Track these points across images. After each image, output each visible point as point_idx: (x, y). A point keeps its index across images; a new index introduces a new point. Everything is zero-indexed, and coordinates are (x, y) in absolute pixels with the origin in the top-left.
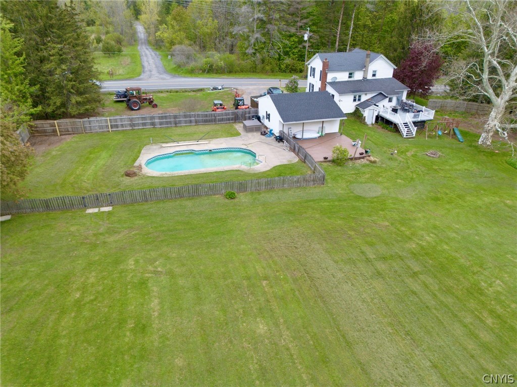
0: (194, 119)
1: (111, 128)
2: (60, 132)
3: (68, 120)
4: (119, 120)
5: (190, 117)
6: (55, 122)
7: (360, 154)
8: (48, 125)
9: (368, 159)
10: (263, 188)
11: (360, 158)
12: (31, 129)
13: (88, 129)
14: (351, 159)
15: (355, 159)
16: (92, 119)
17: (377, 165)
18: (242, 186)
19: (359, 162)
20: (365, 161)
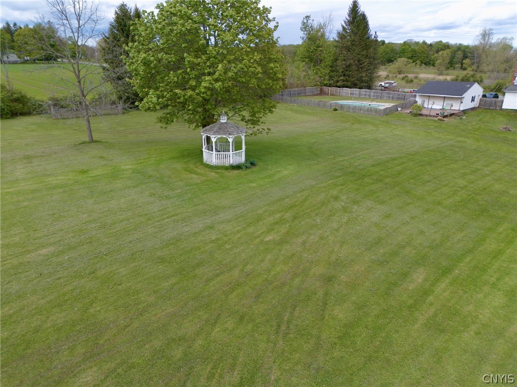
0: (392, 96)
1: (350, 95)
2: (330, 93)
3: (334, 88)
4: (354, 91)
6: (330, 88)
7: (437, 114)
8: (327, 89)
9: (439, 117)
10: (351, 110)
11: (434, 116)
12: (321, 90)
13: (341, 93)
14: (426, 116)
15: (430, 116)
16: (344, 88)
17: (442, 122)
18: (342, 107)
19: (432, 118)
20: (436, 119)
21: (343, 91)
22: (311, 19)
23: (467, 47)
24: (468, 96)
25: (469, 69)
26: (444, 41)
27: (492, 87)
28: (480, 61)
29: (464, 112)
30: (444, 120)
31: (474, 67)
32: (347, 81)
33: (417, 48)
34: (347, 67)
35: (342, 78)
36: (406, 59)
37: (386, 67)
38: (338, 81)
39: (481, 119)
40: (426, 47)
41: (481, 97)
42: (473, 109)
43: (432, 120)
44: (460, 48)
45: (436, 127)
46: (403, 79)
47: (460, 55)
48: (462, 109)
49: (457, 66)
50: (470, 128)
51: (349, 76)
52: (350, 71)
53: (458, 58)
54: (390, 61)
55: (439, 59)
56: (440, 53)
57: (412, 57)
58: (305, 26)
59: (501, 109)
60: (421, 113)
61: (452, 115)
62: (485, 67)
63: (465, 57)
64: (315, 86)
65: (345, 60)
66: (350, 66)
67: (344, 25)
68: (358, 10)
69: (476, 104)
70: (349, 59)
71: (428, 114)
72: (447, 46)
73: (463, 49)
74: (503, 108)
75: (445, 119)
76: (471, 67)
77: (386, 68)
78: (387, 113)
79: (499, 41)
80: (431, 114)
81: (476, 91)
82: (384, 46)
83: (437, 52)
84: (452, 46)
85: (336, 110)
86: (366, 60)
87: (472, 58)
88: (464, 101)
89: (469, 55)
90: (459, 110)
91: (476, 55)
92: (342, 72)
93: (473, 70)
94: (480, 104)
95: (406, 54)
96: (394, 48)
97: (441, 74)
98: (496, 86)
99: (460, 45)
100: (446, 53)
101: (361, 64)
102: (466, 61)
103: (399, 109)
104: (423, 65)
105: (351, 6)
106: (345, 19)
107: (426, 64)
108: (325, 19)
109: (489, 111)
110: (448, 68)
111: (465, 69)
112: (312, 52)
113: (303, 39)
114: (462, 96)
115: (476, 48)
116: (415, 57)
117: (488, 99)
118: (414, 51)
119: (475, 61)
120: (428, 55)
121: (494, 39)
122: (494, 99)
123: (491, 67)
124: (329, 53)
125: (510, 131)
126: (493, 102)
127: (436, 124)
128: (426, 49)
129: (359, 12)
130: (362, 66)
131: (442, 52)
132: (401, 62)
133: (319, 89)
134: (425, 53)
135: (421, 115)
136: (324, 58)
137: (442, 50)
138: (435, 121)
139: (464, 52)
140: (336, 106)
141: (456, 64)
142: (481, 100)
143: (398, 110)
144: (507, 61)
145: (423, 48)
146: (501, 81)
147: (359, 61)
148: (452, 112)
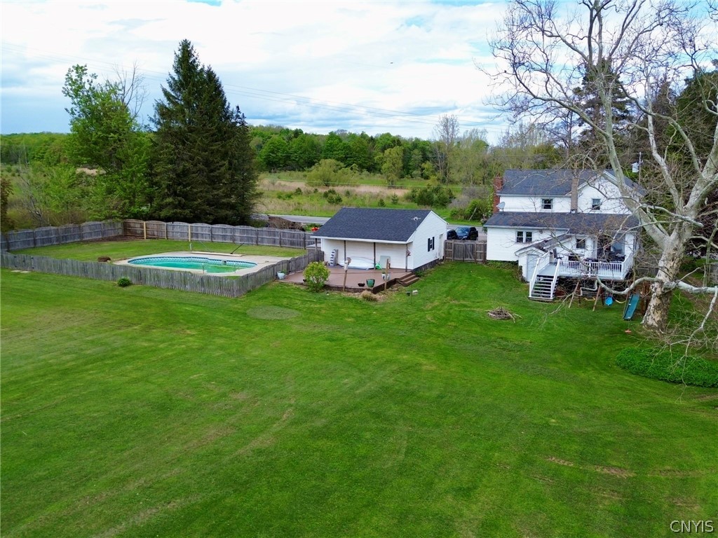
0: (278, 238)
1: (192, 237)
2: (147, 234)
3: (155, 222)
4: (199, 229)
5: (275, 235)
6: (145, 223)
7: (360, 285)
8: (139, 226)
9: (365, 293)
10: (163, 285)
11: (355, 290)
12: (126, 227)
13: (170, 234)
14: (339, 289)
15: (347, 289)
16: (176, 223)
17: (372, 304)
18: (141, 275)
19: (351, 295)
20: (359, 296)
21: (175, 230)
22: (90, 72)
23: (427, 143)
24: (419, 238)
25: (432, 177)
26: (394, 134)
27: (467, 211)
28: (447, 164)
29: (418, 272)
30: (375, 300)
31: (440, 174)
32: (183, 207)
33: (351, 144)
34: (178, 175)
35: (169, 200)
36: (333, 161)
37: (305, 173)
38: (161, 208)
39: (450, 289)
40: (365, 142)
41: (445, 237)
42: (434, 264)
43: (351, 300)
44: (416, 144)
45: (357, 318)
46: (326, 195)
47: (417, 155)
48: (411, 267)
49: (415, 172)
50: (429, 317)
51: (185, 196)
52: (188, 185)
53: (416, 160)
54: (311, 164)
55: (385, 162)
56: (387, 152)
57: (346, 158)
58: (75, 88)
59: (485, 262)
60: (326, 283)
61: (391, 283)
62: (455, 175)
63: (425, 159)
64: (107, 218)
65: (171, 162)
66: (185, 173)
67: (169, 89)
68: (194, 61)
69: (438, 252)
70: (182, 160)
71: (341, 284)
72: (397, 142)
73: (421, 146)
74: (487, 259)
75: (377, 296)
76: (435, 175)
77: (305, 176)
78: (249, 288)
79: (468, 135)
80: (349, 285)
81: (434, 226)
82: (299, 138)
83: (383, 150)
84: (406, 142)
85: (125, 284)
86: (223, 162)
87: (435, 160)
88: (412, 250)
89: (430, 155)
90: (406, 270)
91: (439, 156)
92: (169, 187)
93: (438, 179)
94: (445, 252)
95: (335, 152)
96: (315, 143)
97: (392, 186)
98: (473, 211)
99: (417, 140)
100: (395, 152)
101: (212, 171)
102: (427, 165)
103: (281, 275)
104: (365, 172)
105: (179, 53)
106: (168, 77)
107: (369, 170)
108: (121, 75)
109: (463, 266)
110: (402, 177)
111: (427, 178)
112: (96, 143)
113: (73, 113)
114: (407, 242)
115: (439, 145)
116: (351, 157)
117: (458, 242)
118: (347, 148)
119: (439, 165)
120: (370, 154)
121: (461, 133)
122: (469, 242)
123: (463, 175)
124: (135, 145)
125: (509, 318)
126: (469, 247)
127: (359, 312)
128: (366, 144)
129: (197, 66)
130: (216, 173)
131: (388, 150)
132: (326, 165)
133: (120, 225)
134: (365, 152)
135: (327, 287)
136: (127, 156)
137: (390, 146)
138: (356, 300)
139: (423, 150)
140: (125, 273)
141: (414, 169)
142: (446, 244)
143: (277, 277)
144: (484, 165)
145: (361, 142)
146: (478, 201)
147: (207, 163)
148: (392, 276)
